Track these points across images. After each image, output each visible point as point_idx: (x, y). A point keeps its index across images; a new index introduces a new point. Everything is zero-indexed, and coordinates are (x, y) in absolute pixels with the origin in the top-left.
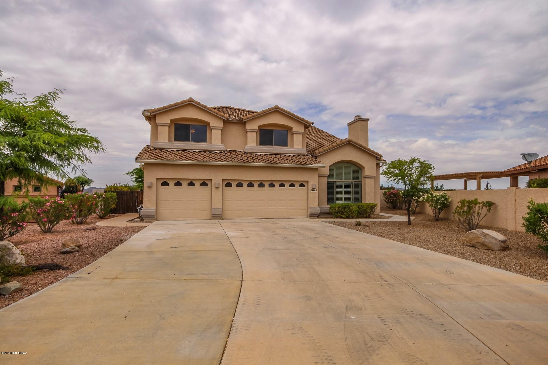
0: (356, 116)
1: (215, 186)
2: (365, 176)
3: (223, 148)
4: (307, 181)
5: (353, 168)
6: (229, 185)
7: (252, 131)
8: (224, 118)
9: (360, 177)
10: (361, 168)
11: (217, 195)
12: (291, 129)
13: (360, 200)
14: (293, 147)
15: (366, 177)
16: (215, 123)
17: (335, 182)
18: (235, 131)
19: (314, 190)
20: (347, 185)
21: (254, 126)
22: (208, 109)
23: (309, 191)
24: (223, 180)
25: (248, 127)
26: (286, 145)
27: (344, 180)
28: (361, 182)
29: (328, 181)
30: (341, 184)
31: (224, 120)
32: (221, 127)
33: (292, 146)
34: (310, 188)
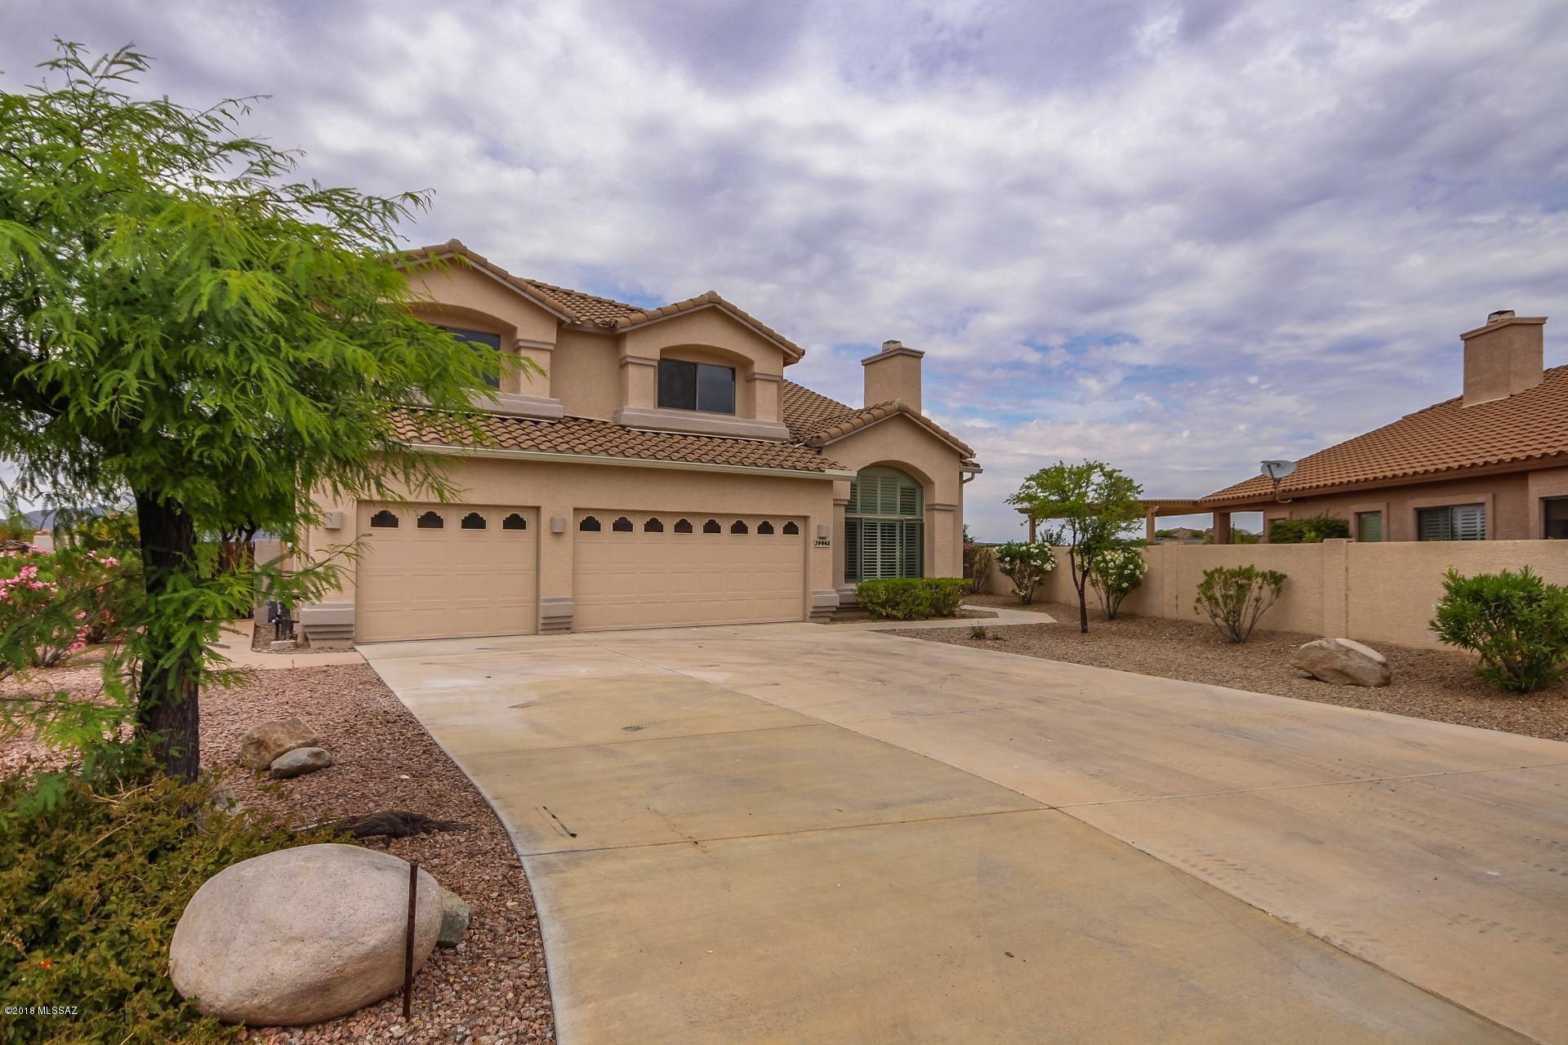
0: (888, 342)
1: (551, 528)
2: (934, 505)
3: (556, 409)
4: (806, 518)
5: (903, 482)
6: (590, 525)
7: (641, 363)
8: (563, 318)
9: (918, 508)
10: (922, 484)
11: (557, 556)
12: (747, 363)
13: (918, 569)
14: (754, 417)
15: (937, 507)
16: (530, 329)
17: (861, 519)
18: (589, 361)
19: (822, 542)
20: (889, 528)
21: (647, 348)
22: (515, 282)
23: (812, 545)
24: (575, 509)
25: (631, 349)
26: (730, 410)
27: (880, 516)
28: (922, 520)
29: (846, 518)
30: (872, 526)
31: (560, 323)
32: (552, 344)
33: (750, 414)
34: (813, 537)
